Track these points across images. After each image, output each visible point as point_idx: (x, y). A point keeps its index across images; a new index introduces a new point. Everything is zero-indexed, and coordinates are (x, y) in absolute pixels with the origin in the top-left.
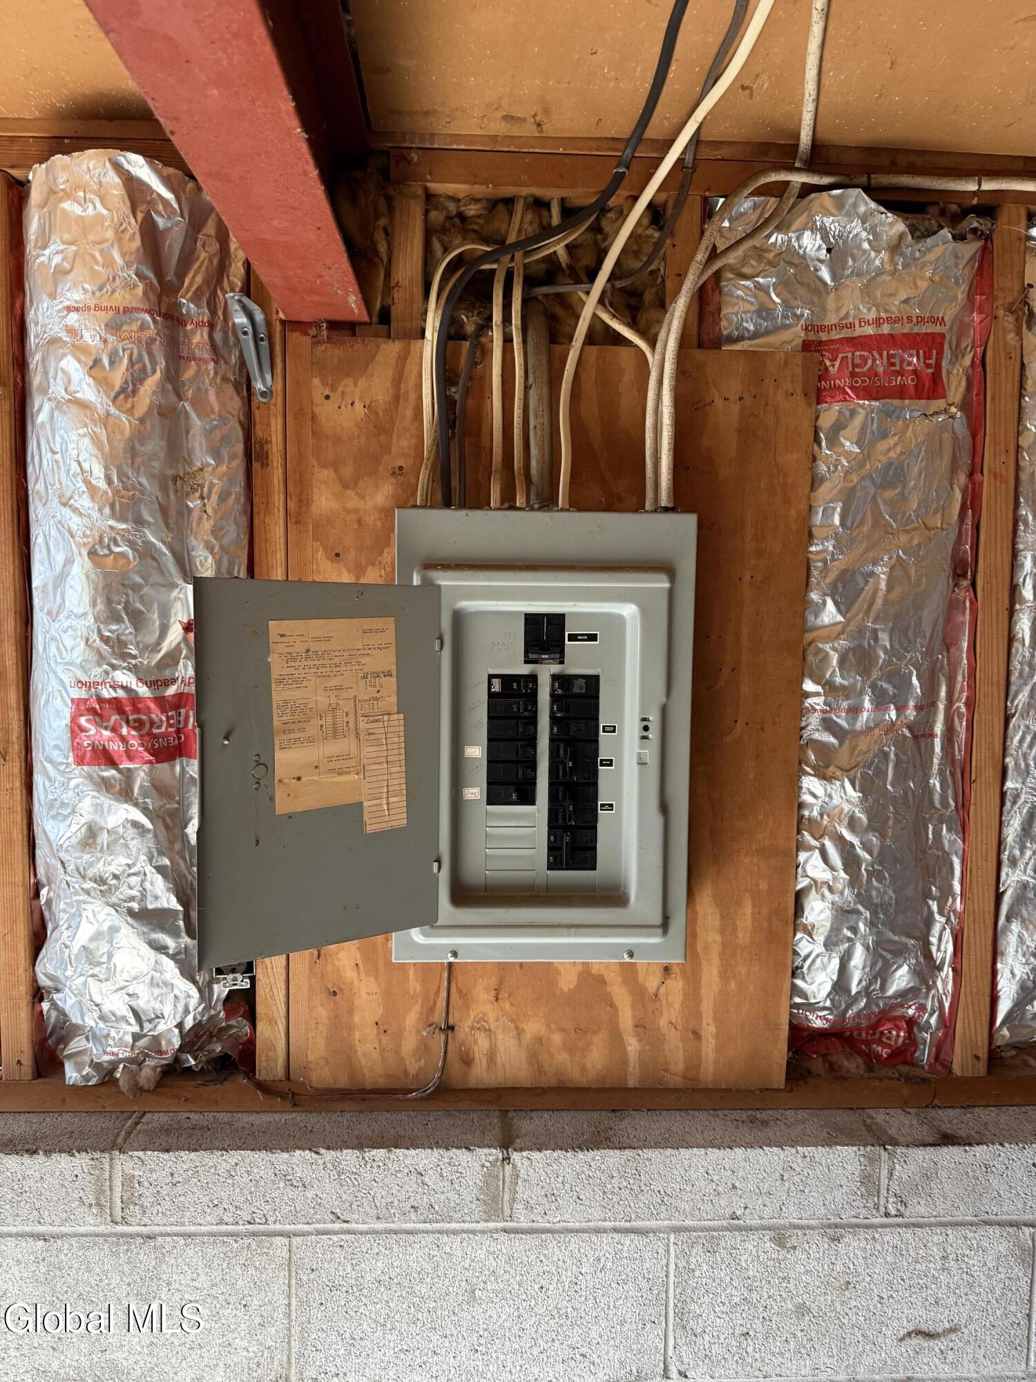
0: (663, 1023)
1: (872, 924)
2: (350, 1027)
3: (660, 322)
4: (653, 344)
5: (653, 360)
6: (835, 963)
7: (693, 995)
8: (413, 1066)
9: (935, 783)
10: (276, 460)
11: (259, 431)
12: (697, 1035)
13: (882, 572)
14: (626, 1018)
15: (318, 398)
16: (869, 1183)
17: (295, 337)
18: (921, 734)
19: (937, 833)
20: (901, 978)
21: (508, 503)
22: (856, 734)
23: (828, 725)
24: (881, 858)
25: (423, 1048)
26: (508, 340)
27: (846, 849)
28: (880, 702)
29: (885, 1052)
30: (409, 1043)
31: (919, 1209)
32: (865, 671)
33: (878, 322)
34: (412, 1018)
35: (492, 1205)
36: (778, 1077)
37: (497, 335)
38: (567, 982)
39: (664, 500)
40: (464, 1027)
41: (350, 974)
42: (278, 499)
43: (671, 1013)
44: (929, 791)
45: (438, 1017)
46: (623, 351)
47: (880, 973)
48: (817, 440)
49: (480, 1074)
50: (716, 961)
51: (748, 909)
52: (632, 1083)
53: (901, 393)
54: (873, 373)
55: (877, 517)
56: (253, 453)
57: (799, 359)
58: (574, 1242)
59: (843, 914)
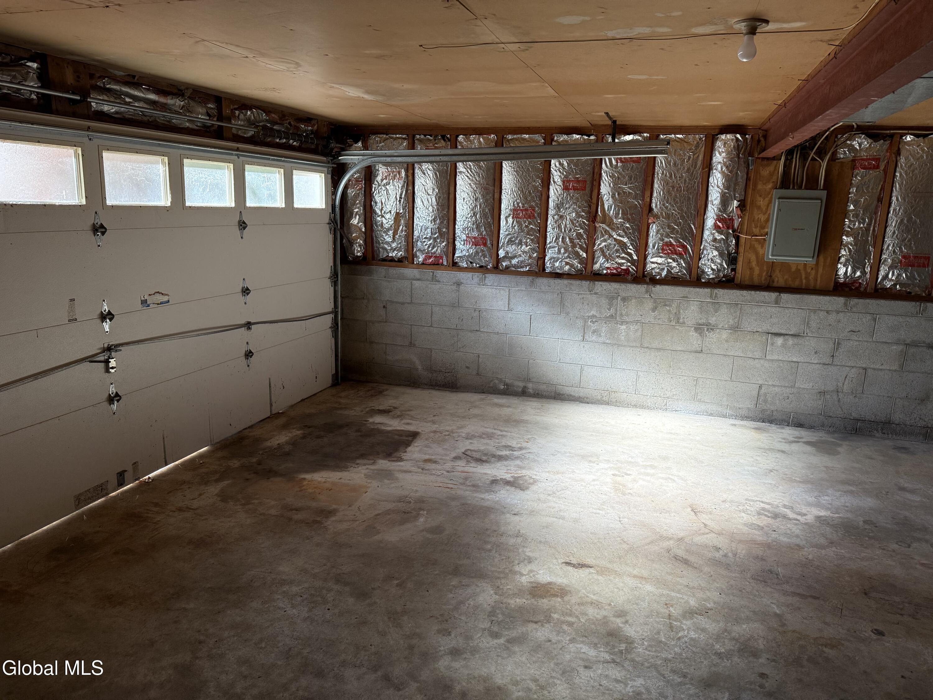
0: (810, 278)
1: (853, 262)
2: (753, 275)
3: (825, 157)
4: (823, 162)
5: (822, 165)
6: (845, 269)
7: (817, 273)
8: (763, 282)
9: (870, 238)
10: (752, 180)
11: (750, 175)
12: (817, 280)
13: (862, 200)
14: (803, 276)
15: (761, 170)
16: (845, 304)
17: (758, 160)
18: (868, 229)
19: (869, 248)
20: (858, 274)
21: (793, 188)
22: (854, 229)
23: (849, 227)
24: (856, 251)
25: (766, 279)
26: (796, 160)
27: (849, 249)
28: (859, 223)
29: (853, 288)
30: (763, 278)
31: (854, 309)
32: (857, 218)
33: (867, 156)
34: (764, 274)
35: (777, 302)
36: (831, 289)
37: (794, 160)
38: (793, 269)
39: (822, 188)
40: (773, 276)
41: (754, 266)
42: (751, 186)
43: (811, 277)
44: (868, 240)
45: (769, 274)
46: (817, 162)
47: (854, 272)
48: (853, 176)
49: (775, 284)
50: (822, 268)
51: (829, 259)
52: (803, 288)
53: (870, 168)
54: (865, 165)
55: (863, 190)
56: (748, 179)
57: (850, 163)
58: (790, 310)
59: (847, 260)
